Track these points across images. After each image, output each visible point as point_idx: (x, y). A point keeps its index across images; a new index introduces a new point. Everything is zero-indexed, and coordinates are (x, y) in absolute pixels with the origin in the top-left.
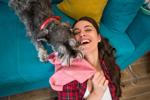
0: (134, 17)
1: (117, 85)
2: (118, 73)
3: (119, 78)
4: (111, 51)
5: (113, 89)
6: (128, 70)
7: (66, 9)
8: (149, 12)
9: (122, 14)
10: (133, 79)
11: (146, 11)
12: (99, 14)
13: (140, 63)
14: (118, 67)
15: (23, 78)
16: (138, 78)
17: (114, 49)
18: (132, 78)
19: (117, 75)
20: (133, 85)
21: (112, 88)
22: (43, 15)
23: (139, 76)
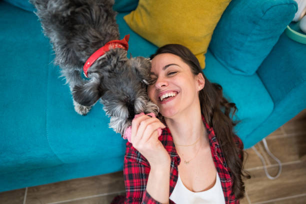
0: (273, 45)
1: (236, 175)
2: (238, 151)
3: (240, 160)
4: (227, 109)
5: (228, 181)
6: (261, 148)
7: (141, 25)
8: (305, 38)
9: (249, 39)
10: (270, 166)
11: (298, 36)
12: (205, 37)
13: (285, 135)
14: (238, 142)
15: (55, 155)
16: (281, 164)
17: (233, 105)
18: (267, 164)
19: (236, 155)
20: (270, 178)
21: (226, 179)
22: (94, 36)
23: (282, 162)
